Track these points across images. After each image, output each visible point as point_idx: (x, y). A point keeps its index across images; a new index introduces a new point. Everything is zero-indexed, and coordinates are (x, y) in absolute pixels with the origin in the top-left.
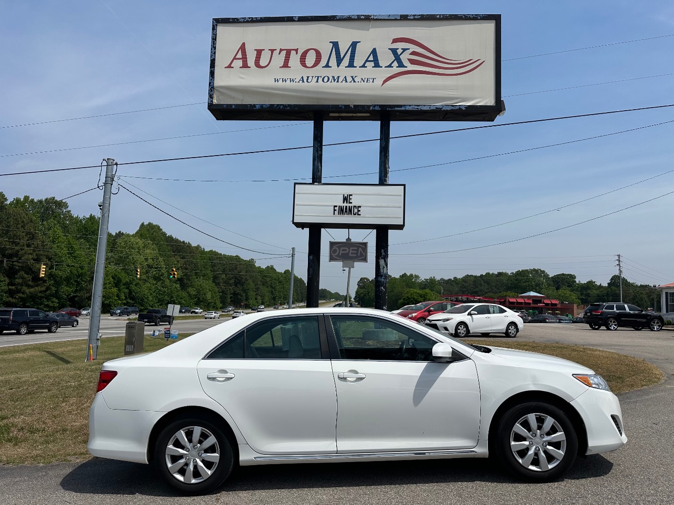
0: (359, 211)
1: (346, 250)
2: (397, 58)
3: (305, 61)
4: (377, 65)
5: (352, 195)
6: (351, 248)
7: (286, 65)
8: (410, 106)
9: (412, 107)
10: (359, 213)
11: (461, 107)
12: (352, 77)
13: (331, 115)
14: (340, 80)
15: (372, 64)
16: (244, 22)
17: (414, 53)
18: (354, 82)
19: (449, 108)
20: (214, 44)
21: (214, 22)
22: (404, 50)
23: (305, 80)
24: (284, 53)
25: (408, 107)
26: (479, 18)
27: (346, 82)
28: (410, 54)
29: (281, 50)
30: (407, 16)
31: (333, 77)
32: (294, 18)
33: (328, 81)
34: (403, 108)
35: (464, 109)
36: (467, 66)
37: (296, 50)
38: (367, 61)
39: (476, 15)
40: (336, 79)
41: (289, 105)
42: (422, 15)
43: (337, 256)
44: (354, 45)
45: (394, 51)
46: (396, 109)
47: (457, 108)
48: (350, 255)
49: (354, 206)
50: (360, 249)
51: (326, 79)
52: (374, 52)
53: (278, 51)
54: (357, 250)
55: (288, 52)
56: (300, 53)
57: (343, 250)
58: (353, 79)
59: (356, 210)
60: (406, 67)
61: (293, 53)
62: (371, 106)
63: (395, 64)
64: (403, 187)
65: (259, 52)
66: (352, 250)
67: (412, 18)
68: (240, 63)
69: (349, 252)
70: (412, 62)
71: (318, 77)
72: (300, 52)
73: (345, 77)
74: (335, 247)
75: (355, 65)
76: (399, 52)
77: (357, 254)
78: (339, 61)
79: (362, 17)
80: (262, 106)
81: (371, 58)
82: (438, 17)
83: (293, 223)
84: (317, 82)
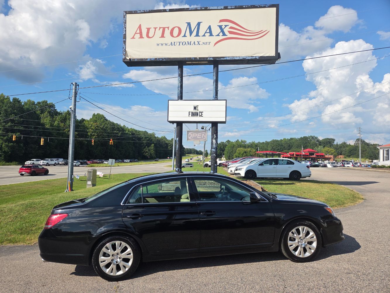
0: (202, 114)
1: (195, 135)
2: (222, 30)
3: (173, 34)
4: (211, 35)
5: (198, 106)
7: (163, 36)
8: (229, 57)
10: (202, 115)
11: (256, 57)
12: (198, 42)
13: (187, 62)
14: (191, 44)
15: (209, 34)
16: (140, 13)
17: (231, 28)
18: (199, 44)
19: (250, 58)
20: (125, 26)
21: (125, 13)
22: (226, 26)
23: (173, 44)
24: (162, 29)
26: (267, 6)
27: (195, 44)
28: (230, 28)
29: (160, 28)
30: (227, 7)
31: (188, 42)
32: (167, 10)
33: (185, 44)
34: (225, 59)
35: (258, 58)
36: (260, 34)
37: (168, 28)
38: (206, 32)
39: (265, 5)
40: (189, 43)
41: (165, 58)
42: (236, 6)
43: (191, 138)
44: (199, 24)
45: (220, 27)
46: (222, 59)
47: (254, 58)
48: (198, 137)
49: (200, 112)
50: (203, 134)
51: (184, 43)
52: (210, 28)
53: (158, 28)
54: (202, 135)
55: (164, 29)
56: (170, 29)
57: (194, 135)
58: (199, 43)
59: (200, 114)
60: (227, 35)
61: (166, 29)
62: (208, 58)
63: (221, 34)
64: (225, 101)
65: (148, 29)
66: (199, 135)
67: (230, 8)
68: (138, 35)
69: (197, 135)
73: (194, 42)
74: (190, 134)
75: (199, 35)
76: (223, 27)
77: (201, 137)
78: (191, 33)
79: (203, 8)
80: (151, 59)
81: (208, 31)
82: (244, 7)
83: (168, 121)
84: (179, 45)
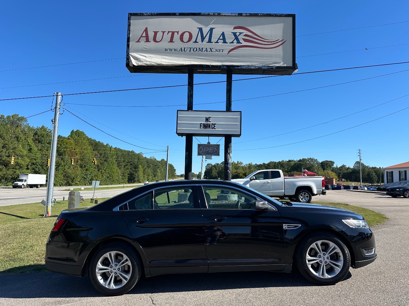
0: (214, 126)
1: (207, 149)
3: (183, 39)
4: (225, 42)
5: (210, 117)
6: (210, 148)
9: (245, 67)
10: (215, 128)
11: (273, 67)
12: (210, 48)
13: (198, 70)
15: (222, 41)
16: (147, 15)
17: (246, 35)
19: (266, 68)
20: (129, 28)
21: (129, 15)
22: (240, 33)
23: (183, 50)
24: (170, 34)
25: (243, 67)
26: (283, 16)
27: (207, 51)
28: (244, 36)
29: (169, 32)
30: (242, 14)
32: (176, 14)
33: (196, 51)
34: (240, 68)
36: (277, 44)
37: (178, 32)
38: (219, 39)
39: (281, 14)
42: (251, 14)
43: (202, 152)
44: (211, 30)
46: (236, 68)
47: (271, 67)
48: (210, 152)
49: (212, 124)
50: (215, 148)
51: (195, 50)
52: (223, 34)
53: (167, 32)
55: (173, 33)
57: (205, 149)
58: (211, 50)
60: (242, 43)
61: (176, 34)
62: (221, 66)
63: (235, 41)
64: (240, 113)
65: (156, 33)
67: (245, 15)
68: (144, 39)
69: (209, 150)
70: (245, 40)
71: (191, 48)
72: (180, 33)
73: (206, 49)
74: (201, 147)
75: (212, 42)
76: (238, 34)
77: (214, 151)
78: (203, 39)
79: (216, 14)
81: (221, 38)
82: (260, 15)
83: (177, 133)
84: (190, 51)
